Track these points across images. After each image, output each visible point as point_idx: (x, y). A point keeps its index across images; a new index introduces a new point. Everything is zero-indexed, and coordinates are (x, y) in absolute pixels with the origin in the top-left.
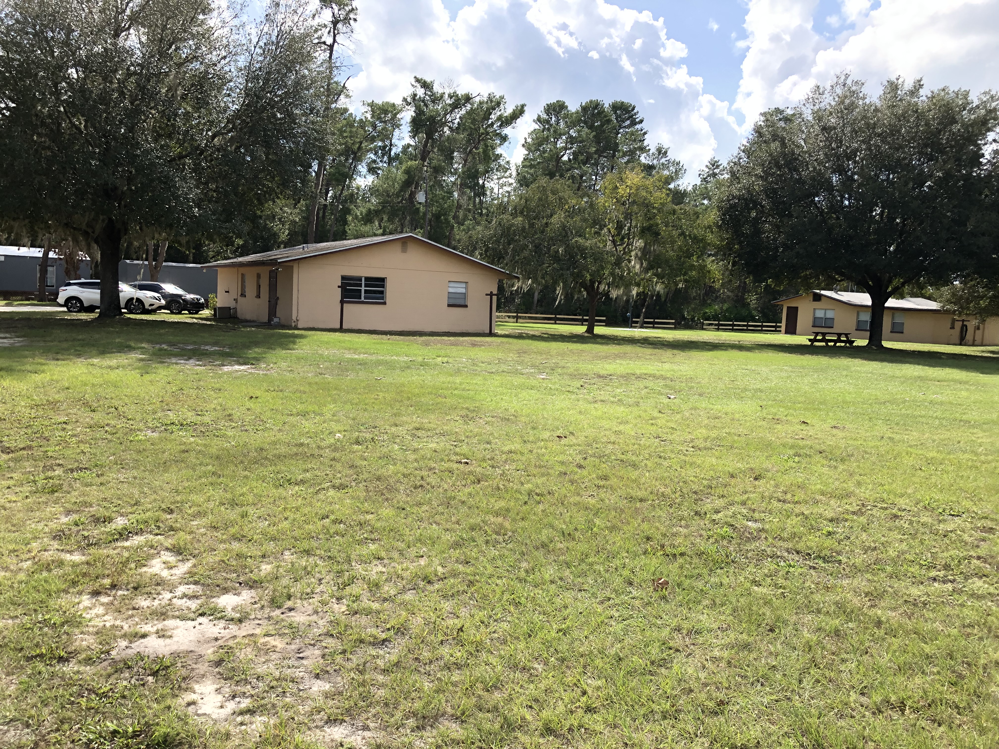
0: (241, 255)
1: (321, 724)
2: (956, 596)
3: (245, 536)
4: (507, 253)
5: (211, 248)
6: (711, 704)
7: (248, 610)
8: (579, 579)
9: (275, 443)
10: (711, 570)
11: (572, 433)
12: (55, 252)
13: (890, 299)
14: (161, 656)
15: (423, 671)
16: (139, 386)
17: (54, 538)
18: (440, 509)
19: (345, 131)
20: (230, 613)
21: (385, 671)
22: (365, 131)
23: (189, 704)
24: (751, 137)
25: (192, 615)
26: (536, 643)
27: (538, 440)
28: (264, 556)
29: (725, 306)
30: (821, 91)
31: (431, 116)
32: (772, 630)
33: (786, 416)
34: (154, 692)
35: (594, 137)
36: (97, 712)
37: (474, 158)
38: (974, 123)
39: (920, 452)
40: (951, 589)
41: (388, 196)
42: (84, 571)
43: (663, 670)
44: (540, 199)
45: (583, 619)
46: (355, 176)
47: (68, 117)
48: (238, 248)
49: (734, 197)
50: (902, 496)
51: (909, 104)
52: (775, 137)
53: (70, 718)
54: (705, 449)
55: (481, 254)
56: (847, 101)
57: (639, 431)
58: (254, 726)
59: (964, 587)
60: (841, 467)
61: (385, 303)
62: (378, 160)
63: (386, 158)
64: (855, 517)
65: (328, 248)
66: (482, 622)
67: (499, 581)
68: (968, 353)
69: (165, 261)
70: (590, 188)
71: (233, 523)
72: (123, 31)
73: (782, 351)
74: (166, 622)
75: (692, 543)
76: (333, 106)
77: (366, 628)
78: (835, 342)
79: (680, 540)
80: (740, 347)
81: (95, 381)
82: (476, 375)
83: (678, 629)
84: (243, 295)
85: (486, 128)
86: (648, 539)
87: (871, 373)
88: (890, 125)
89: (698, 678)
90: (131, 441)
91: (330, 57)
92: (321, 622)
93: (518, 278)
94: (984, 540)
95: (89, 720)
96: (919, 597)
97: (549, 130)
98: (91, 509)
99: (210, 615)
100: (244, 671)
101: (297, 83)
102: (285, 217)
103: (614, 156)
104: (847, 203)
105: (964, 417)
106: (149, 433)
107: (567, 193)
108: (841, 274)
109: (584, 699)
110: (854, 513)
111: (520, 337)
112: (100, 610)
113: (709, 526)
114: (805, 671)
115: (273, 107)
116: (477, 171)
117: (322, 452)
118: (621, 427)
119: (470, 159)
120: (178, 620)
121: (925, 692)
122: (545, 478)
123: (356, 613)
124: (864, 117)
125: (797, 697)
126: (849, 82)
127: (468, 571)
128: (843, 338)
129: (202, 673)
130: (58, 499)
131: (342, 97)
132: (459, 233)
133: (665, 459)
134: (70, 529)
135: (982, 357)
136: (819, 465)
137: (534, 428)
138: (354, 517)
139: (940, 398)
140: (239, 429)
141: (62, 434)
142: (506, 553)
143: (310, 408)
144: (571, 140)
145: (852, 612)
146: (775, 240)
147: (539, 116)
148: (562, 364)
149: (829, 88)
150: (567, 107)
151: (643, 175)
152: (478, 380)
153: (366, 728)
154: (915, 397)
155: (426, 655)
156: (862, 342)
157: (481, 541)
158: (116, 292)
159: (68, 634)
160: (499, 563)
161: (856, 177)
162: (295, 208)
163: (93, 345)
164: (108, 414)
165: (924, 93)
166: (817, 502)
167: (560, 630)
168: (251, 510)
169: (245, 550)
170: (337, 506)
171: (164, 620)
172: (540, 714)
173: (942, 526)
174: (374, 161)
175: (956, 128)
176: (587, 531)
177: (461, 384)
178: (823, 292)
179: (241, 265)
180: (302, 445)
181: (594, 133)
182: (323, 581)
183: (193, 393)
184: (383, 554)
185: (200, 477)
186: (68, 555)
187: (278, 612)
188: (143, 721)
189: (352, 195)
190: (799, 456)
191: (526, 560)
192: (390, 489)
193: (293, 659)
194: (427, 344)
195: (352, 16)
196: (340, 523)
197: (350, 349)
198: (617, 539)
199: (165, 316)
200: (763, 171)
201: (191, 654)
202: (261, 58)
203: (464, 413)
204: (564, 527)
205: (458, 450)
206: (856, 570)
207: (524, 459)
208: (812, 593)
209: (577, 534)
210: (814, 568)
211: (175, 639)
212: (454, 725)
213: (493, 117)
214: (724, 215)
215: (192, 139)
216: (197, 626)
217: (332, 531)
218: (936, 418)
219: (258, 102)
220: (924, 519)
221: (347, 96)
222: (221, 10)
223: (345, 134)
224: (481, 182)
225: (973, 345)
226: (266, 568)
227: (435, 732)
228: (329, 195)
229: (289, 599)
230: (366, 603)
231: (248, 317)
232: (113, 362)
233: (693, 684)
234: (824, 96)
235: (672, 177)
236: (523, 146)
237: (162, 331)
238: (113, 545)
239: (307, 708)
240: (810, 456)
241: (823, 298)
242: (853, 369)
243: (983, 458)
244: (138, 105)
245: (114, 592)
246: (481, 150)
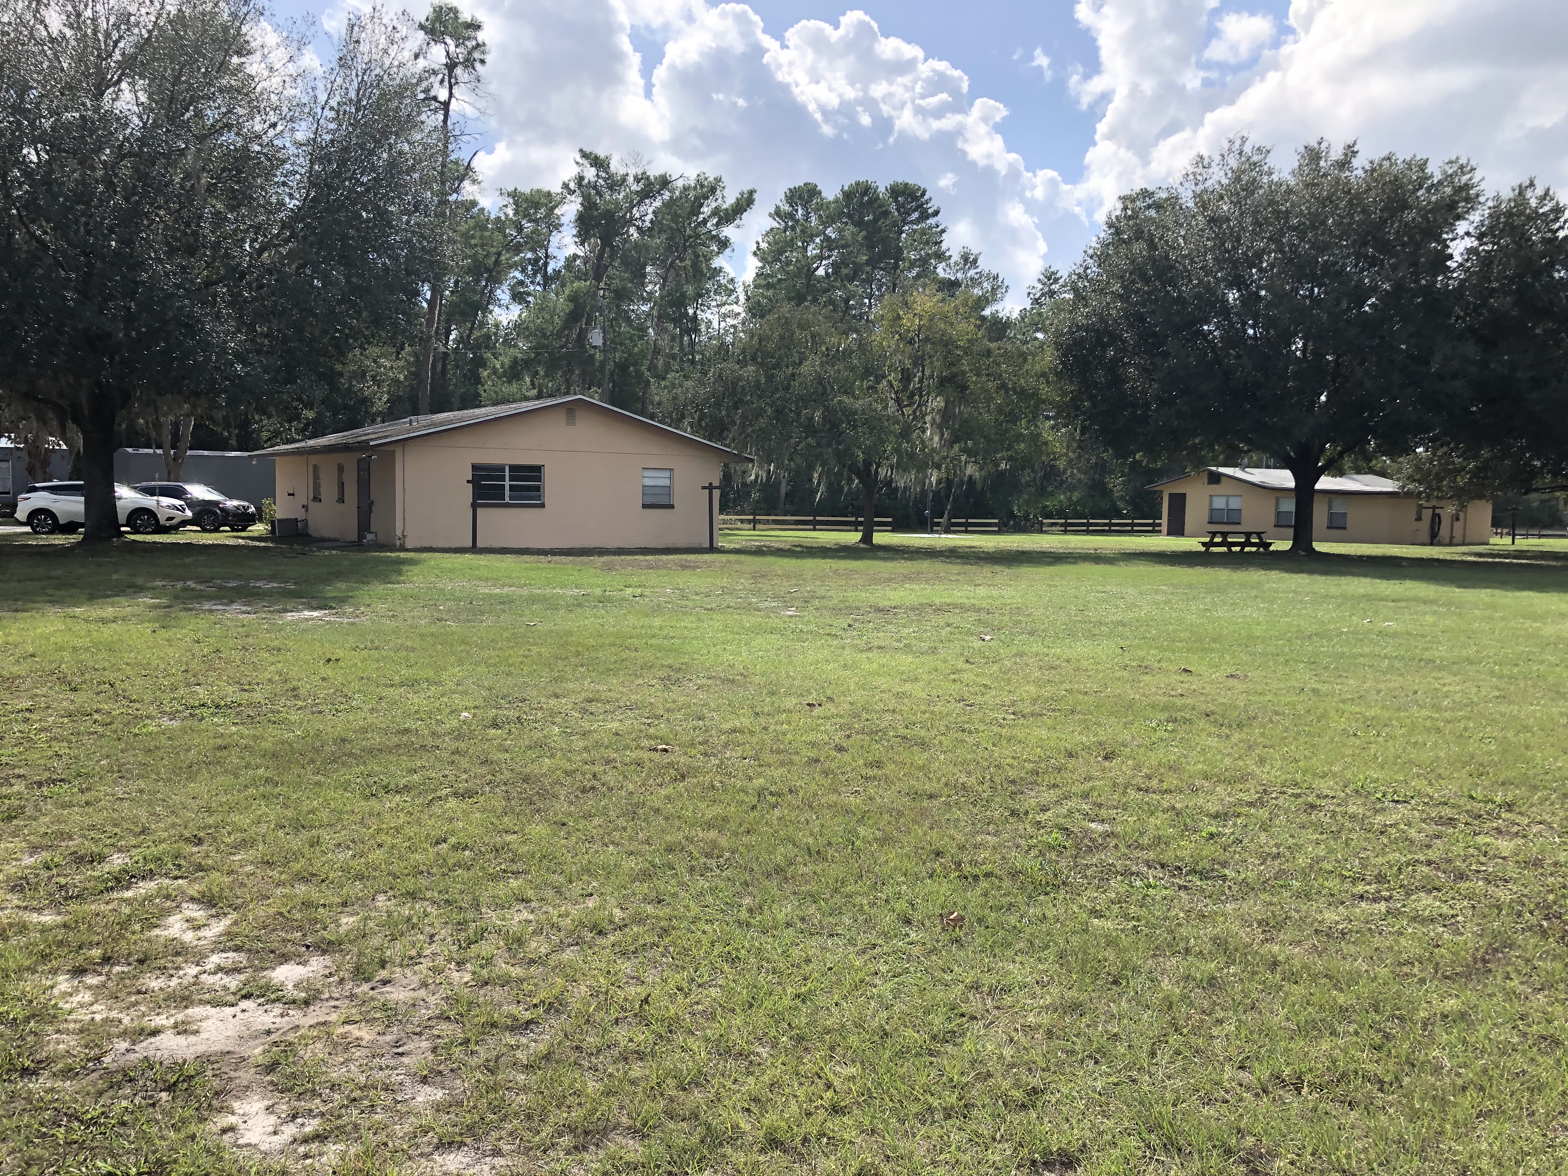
0: (314, 436)
1: (427, 1150)
2: (1390, 920)
3: (316, 875)
4: (733, 423)
5: (265, 425)
6: (1017, 1094)
7: (318, 986)
8: (831, 919)
9: (364, 730)
10: (1030, 897)
11: (830, 699)
12: (9, 438)
13: (1323, 478)
14: (180, 1061)
15: (586, 1064)
16: (149, 648)
17: (13, 889)
18: (622, 822)
19: (473, 237)
20: (291, 992)
21: (528, 1068)
22: (505, 236)
23: (224, 1131)
24: (1102, 235)
25: (231, 998)
26: (760, 1017)
27: (779, 711)
28: (345, 904)
29: (1076, 496)
30: (1206, 163)
31: (608, 211)
32: (1116, 982)
33: (1159, 661)
34: (169, 1114)
35: (865, 238)
36: (81, 1148)
37: (678, 275)
38: (1437, 207)
39: (1358, 709)
40: (1383, 910)
41: (544, 336)
42: (60, 937)
43: (949, 1048)
44: (782, 337)
45: (834, 978)
46: (491, 307)
47: (24, 224)
48: (307, 425)
49: (1079, 328)
50: (1324, 776)
51: (1338, 180)
52: (1139, 235)
53: (40, 1158)
54: (1032, 715)
55: (691, 425)
56: (1245, 178)
57: (934, 693)
58: (324, 1159)
59: (1404, 906)
60: (1236, 736)
61: (542, 506)
62: (528, 281)
63: (539, 278)
64: (1253, 811)
65: (450, 422)
66: (680, 989)
67: (707, 928)
68: (1441, 557)
69: (191, 448)
70: (862, 318)
71: (297, 856)
72: (108, 87)
73: (1161, 562)
74: (189, 1011)
75: (1004, 858)
76: (453, 197)
77: (501, 1006)
78: (1243, 545)
79: (984, 854)
80: (1097, 558)
81: (78, 642)
82: (685, 613)
83: (976, 987)
84: (317, 499)
85: (696, 227)
86: (938, 854)
87: (1294, 592)
88: (1309, 213)
89: (1001, 1057)
90: (136, 735)
91: (445, 121)
92: (432, 1000)
93: (752, 461)
94: (1438, 837)
95: (70, 1160)
96: (1337, 923)
97: (793, 228)
98: (71, 843)
99: (258, 997)
100: (310, 1077)
101: (392, 164)
102: (381, 374)
103: (896, 266)
104: (1251, 332)
105: (1427, 655)
106: (166, 722)
107: (822, 327)
108: (1248, 442)
109: (829, 1094)
110: (1251, 804)
111: (759, 552)
112: (86, 997)
113: (1030, 830)
114: (1162, 1039)
115: (354, 204)
116: (683, 295)
117: (438, 742)
118: (908, 687)
119: (672, 274)
120: (208, 1007)
121: (1334, 1062)
122: (783, 770)
123: (487, 984)
124: (1271, 203)
125: (1147, 1078)
126: (1247, 149)
127: (661, 914)
128: (1255, 540)
129: (245, 1083)
130: (18, 828)
131: (466, 183)
132: (659, 393)
133: (970, 732)
134: (37, 876)
135: (1462, 562)
136: (1204, 735)
137: (772, 693)
138: (486, 840)
139: (1391, 625)
140: (308, 711)
141: (25, 727)
142: (722, 885)
143: (422, 674)
144: (829, 244)
145: (1236, 950)
146: (1144, 393)
147: (778, 207)
148: (821, 592)
149: (1217, 158)
150: (820, 193)
151: (940, 295)
152: (689, 622)
153: (497, 1152)
154: (1356, 626)
155: (592, 1040)
156: (1283, 545)
157: (682, 868)
158: (111, 499)
159: (36, 1034)
160: (710, 899)
161: (1263, 293)
162: (397, 358)
163: (74, 586)
164: (98, 694)
165: (1360, 163)
166: (1195, 791)
167: (798, 996)
168: (325, 835)
169: (315, 895)
170: (461, 824)
171: (186, 1007)
172: (763, 1120)
173: (1379, 818)
174: (521, 283)
175: (1409, 216)
176: (847, 846)
177: (661, 628)
178: (1222, 470)
179: (313, 451)
180: (407, 731)
181: (864, 233)
182: (437, 937)
183: (236, 655)
184: (530, 893)
185: (246, 786)
186: (35, 915)
187: (365, 987)
188: (152, 1158)
189: (488, 337)
190: (1175, 721)
191: (750, 894)
192: (543, 795)
193: (388, 1056)
194: (610, 568)
195: (477, 55)
196: (464, 849)
197: (487, 579)
198: (891, 857)
199: (192, 536)
200: (1124, 287)
201: (227, 1057)
202: (333, 126)
203: (662, 673)
204: (811, 840)
205: (652, 731)
206: (1247, 888)
207: (755, 740)
208: (1180, 925)
209: (831, 851)
210: (1186, 888)
211: (204, 1035)
212: (631, 1142)
213: (706, 210)
214: (1064, 355)
215: (227, 255)
216: (239, 1014)
217: (451, 862)
218: (1386, 657)
219: (329, 195)
220: (1352, 809)
221: (474, 181)
222: (266, 51)
223: (473, 242)
224: (691, 311)
225: (1451, 544)
226: (348, 922)
227: (602, 1154)
228: (451, 337)
229: (383, 967)
230: (502, 967)
231: (326, 534)
232: (109, 612)
233: (992, 1065)
234: (1211, 171)
235: (987, 298)
236: (755, 254)
237: (187, 560)
238: (106, 896)
239: (407, 1128)
240: (1190, 721)
241: (1223, 479)
242: (1267, 586)
243: (1448, 715)
244: (137, 202)
245: (107, 968)
246: (688, 262)
